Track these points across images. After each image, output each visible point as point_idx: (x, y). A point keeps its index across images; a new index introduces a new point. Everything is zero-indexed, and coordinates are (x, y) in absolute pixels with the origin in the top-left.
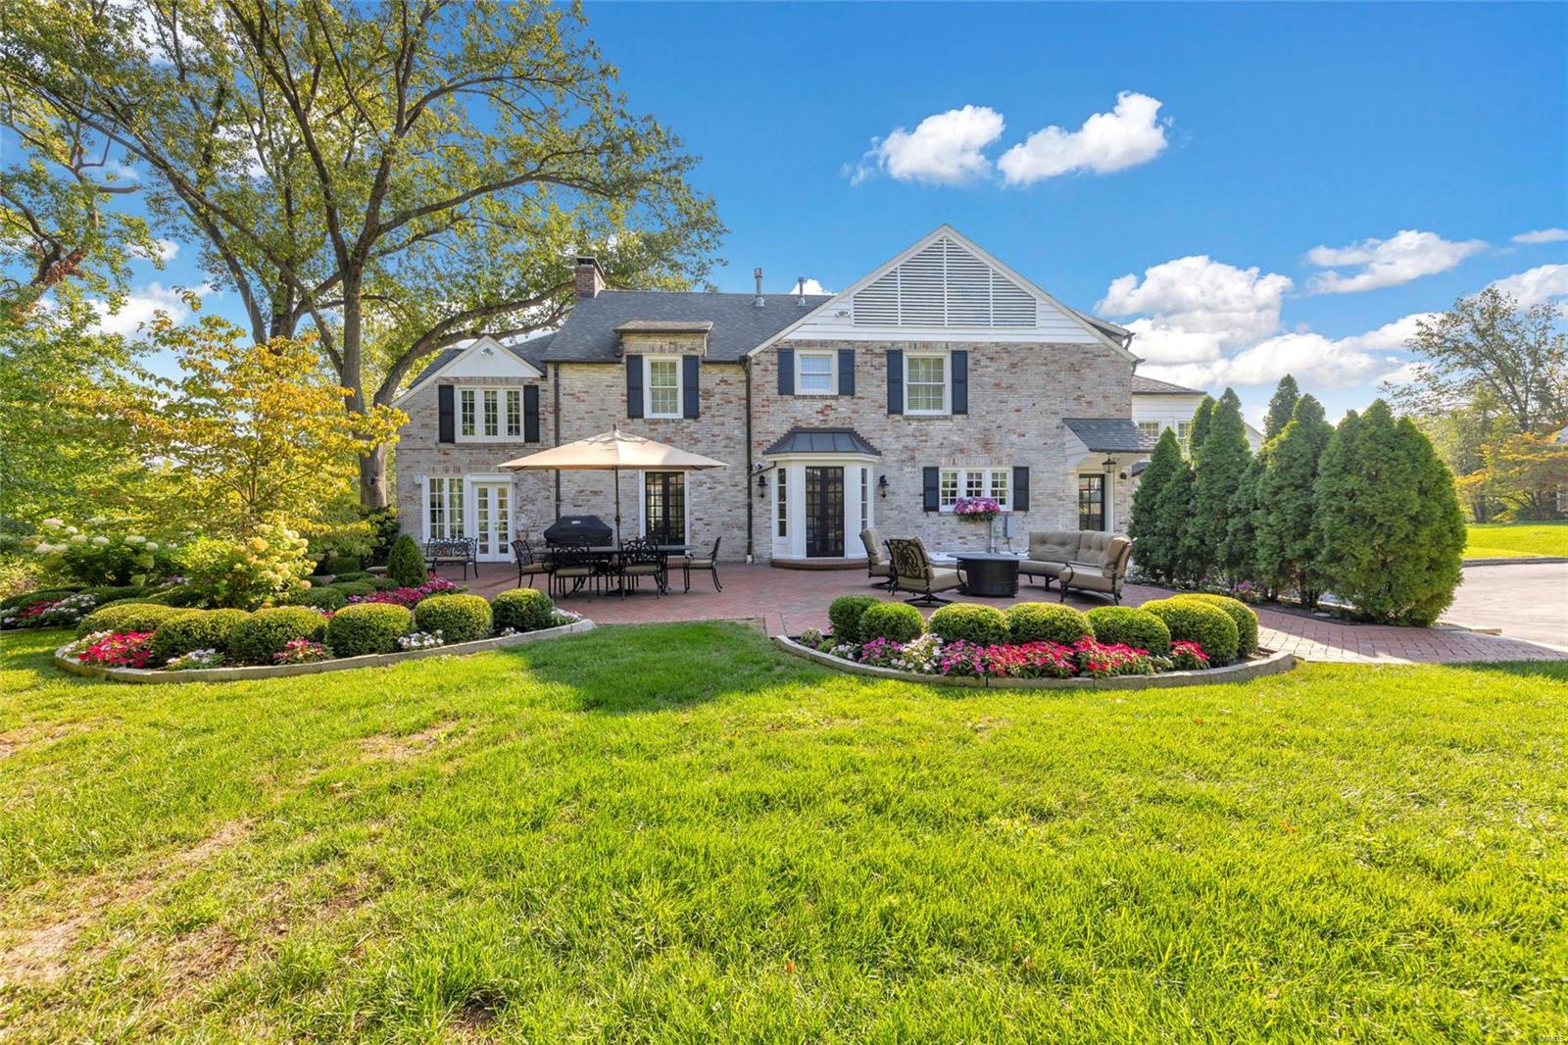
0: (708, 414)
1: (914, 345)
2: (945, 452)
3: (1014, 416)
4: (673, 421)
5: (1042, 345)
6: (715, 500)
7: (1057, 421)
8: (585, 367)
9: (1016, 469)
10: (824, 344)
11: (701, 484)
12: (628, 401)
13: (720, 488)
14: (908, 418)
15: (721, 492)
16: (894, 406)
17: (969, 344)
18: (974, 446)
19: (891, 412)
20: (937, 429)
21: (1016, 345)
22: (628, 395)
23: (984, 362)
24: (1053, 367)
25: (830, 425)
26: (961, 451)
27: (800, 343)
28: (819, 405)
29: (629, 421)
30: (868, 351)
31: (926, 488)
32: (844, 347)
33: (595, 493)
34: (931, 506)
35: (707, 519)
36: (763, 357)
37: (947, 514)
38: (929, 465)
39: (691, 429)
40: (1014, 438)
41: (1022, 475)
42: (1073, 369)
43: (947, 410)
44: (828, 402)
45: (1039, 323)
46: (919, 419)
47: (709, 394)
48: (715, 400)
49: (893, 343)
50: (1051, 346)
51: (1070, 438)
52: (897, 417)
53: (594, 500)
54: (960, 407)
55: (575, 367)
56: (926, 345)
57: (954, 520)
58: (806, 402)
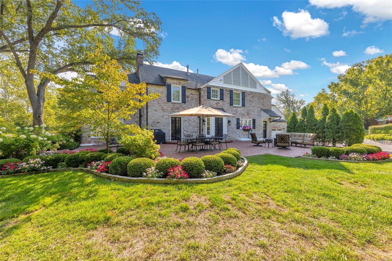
0: (188, 102)
1: (235, 90)
2: (241, 115)
3: (253, 107)
4: (179, 103)
5: (257, 92)
6: (189, 125)
7: (260, 110)
8: (155, 86)
9: (253, 119)
10: (217, 87)
11: (186, 121)
12: (167, 97)
13: (191, 122)
14: (234, 107)
15: (191, 123)
16: (231, 104)
17: (245, 91)
18: (246, 114)
19: (230, 105)
20: (239, 109)
21: (253, 92)
22: (167, 95)
23: (248, 95)
24: (259, 98)
25: (218, 107)
26: (244, 115)
27: (212, 86)
28: (216, 102)
29: (167, 102)
30: (226, 90)
31: (237, 123)
32: (221, 88)
33: (158, 123)
34: (238, 128)
35: (187, 130)
36: (204, 89)
37: (241, 130)
38: (238, 118)
39: (184, 106)
40: (253, 113)
41: (254, 121)
42: (262, 98)
43: (241, 105)
44: (218, 102)
45: (257, 88)
46: (236, 107)
47: (188, 97)
48: (190, 99)
49: (231, 89)
50: (259, 93)
51: (263, 113)
52: (232, 106)
53: (158, 125)
54: (243, 105)
55: (152, 86)
56: (237, 90)
57: (242, 131)
58: (213, 101)
